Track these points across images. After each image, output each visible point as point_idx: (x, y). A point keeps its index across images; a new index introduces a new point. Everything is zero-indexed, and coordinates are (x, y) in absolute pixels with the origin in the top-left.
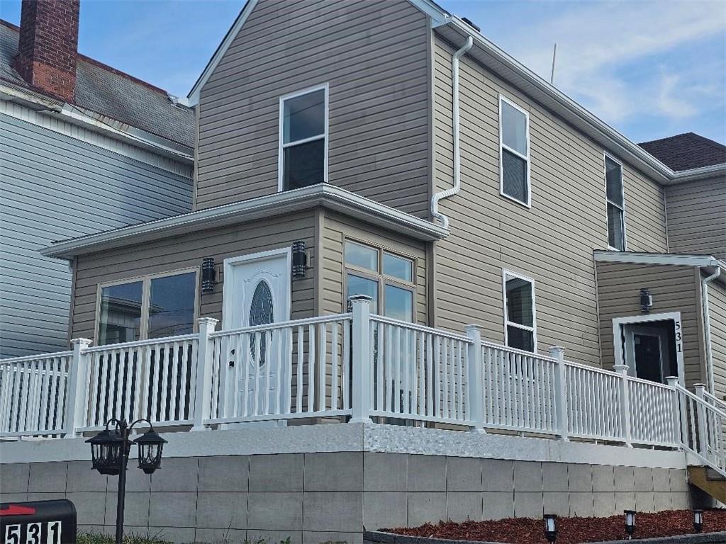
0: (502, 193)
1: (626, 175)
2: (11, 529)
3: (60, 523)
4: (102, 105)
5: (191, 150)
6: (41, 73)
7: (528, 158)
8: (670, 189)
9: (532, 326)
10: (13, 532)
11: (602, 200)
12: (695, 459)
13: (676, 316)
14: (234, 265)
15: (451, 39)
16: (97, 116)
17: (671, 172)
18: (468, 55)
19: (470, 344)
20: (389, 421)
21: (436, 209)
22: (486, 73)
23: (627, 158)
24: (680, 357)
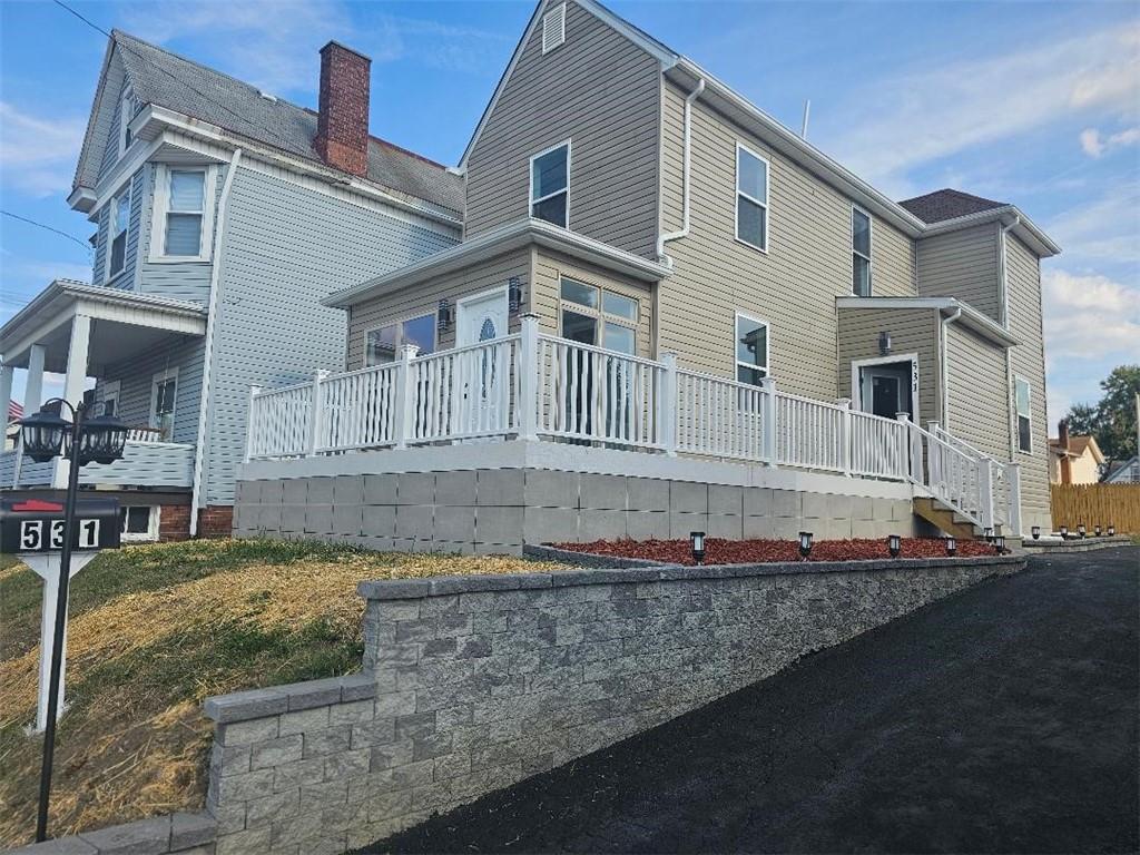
0: (737, 238)
1: (875, 227)
2: (28, 526)
3: (97, 522)
4: (396, 182)
5: (459, 214)
6: (334, 151)
7: (767, 206)
8: (921, 242)
9: (765, 366)
10: (31, 528)
11: (848, 250)
12: (922, 492)
13: (913, 357)
14: (465, 306)
15: (682, 83)
16: (383, 188)
17: (923, 225)
18: (699, 99)
19: (664, 370)
20: (572, 441)
21: (661, 250)
22: (721, 119)
23: (876, 211)
24: (915, 396)
